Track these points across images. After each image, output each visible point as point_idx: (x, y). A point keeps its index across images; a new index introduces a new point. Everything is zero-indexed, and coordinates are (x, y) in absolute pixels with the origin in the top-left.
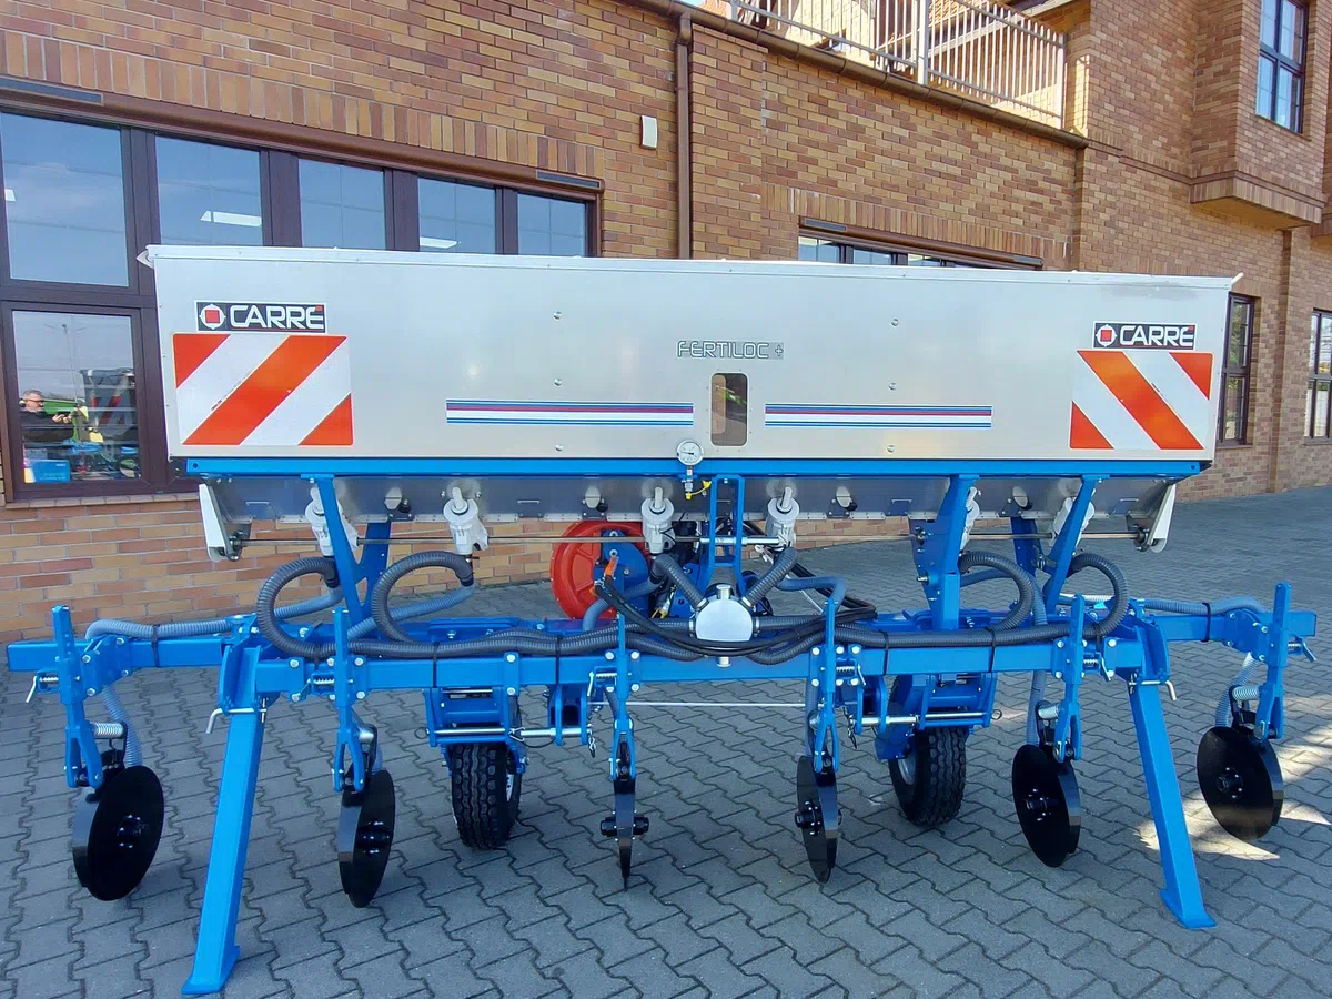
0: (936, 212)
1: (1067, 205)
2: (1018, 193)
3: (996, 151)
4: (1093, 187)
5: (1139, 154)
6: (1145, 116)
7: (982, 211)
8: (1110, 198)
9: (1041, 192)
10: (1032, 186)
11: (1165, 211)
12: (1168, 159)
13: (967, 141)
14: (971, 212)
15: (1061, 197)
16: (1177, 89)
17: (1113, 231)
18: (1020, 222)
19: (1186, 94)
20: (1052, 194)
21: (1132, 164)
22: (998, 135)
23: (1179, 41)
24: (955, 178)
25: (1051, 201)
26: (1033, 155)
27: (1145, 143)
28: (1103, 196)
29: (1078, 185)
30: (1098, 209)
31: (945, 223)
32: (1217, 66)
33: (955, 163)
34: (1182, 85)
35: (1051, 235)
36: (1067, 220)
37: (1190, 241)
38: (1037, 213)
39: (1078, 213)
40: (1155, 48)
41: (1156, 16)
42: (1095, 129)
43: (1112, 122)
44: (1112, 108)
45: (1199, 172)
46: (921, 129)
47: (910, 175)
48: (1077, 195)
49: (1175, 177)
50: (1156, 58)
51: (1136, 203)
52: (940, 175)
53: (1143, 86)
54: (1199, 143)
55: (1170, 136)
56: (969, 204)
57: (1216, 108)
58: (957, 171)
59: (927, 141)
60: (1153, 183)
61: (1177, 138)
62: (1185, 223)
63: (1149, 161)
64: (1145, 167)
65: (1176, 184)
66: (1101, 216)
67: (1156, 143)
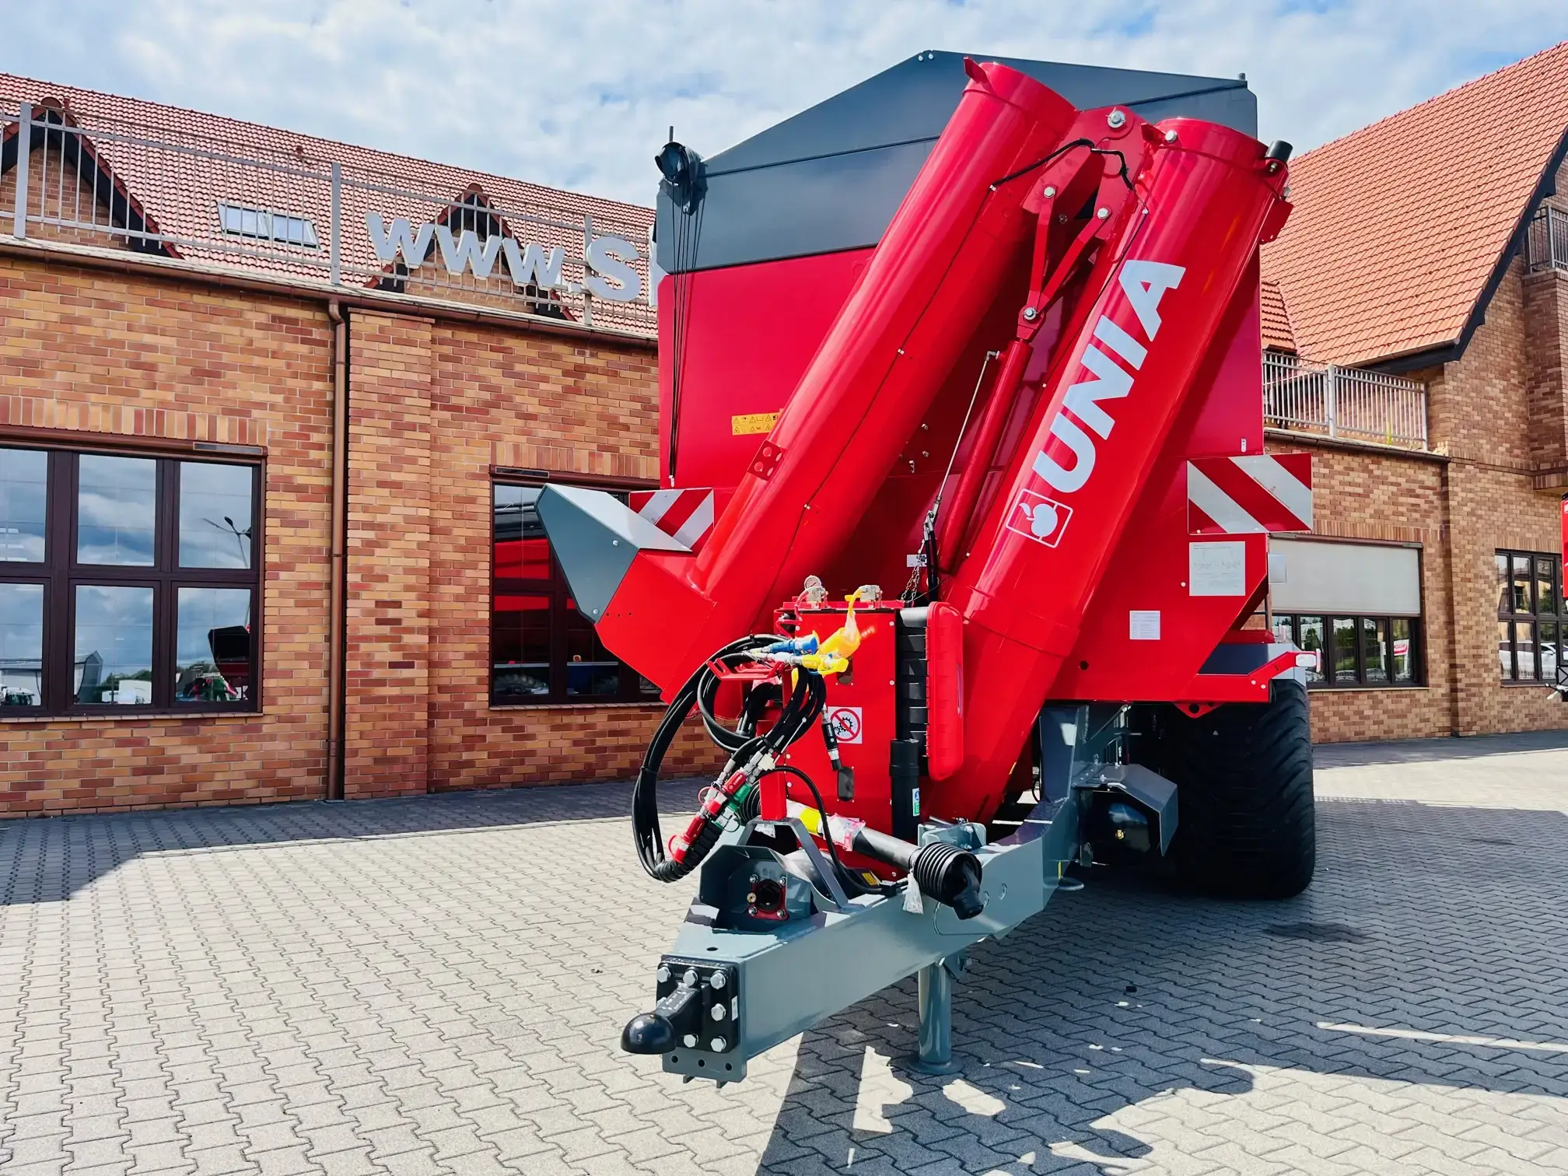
0: (1349, 519)
1: (1437, 503)
2: (1402, 499)
3: (1385, 473)
4: (1456, 489)
5: (1490, 459)
6: (1490, 431)
7: (1378, 514)
8: (1470, 495)
9: (1418, 496)
10: (1411, 493)
11: (1513, 498)
12: (1511, 459)
13: (1366, 469)
14: (1371, 517)
15: (1434, 498)
16: (1514, 407)
17: (1474, 519)
18: (1404, 519)
19: (1522, 409)
20: (1425, 497)
21: (1483, 466)
22: (1386, 463)
23: (1512, 372)
24: (1359, 495)
25: (1426, 502)
26: (1410, 472)
27: (1493, 450)
28: (1464, 494)
29: (1444, 489)
30: (1461, 504)
31: (1354, 526)
32: (1545, 388)
33: (1359, 485)
34: (1518, 403)
35: (1428, 526)
36: (1438, 514)
37: (1536, 518)
38: (1416, 511)
39: (1446, 509)
40: (1494, 381)
41: (1492, 358)
42: (1454, 449)
43: (1466, 441)
44: (1465, 432)
45: (1538, 467)
46: (1337, 467)
47: (1331, 497)
48: (1445, 496)
49: (1519, 471)
50: (1495, 387)
51: (1489, 495)
52: (1350, 494)
53: (1486, 410)
54: (1536, 445)
55: (1512, 442)
56: (1370, 511)
57: (1546, 418)
58: (1360, 490)
59: (1340, 473)
60: (1502, 479)
61: (1517, 443)
62: (1530, 504)
63: (1498, 463)
64: (1494, 467)
65: (1522, 477)
66: (1465, 509)
67: (1501, 449)
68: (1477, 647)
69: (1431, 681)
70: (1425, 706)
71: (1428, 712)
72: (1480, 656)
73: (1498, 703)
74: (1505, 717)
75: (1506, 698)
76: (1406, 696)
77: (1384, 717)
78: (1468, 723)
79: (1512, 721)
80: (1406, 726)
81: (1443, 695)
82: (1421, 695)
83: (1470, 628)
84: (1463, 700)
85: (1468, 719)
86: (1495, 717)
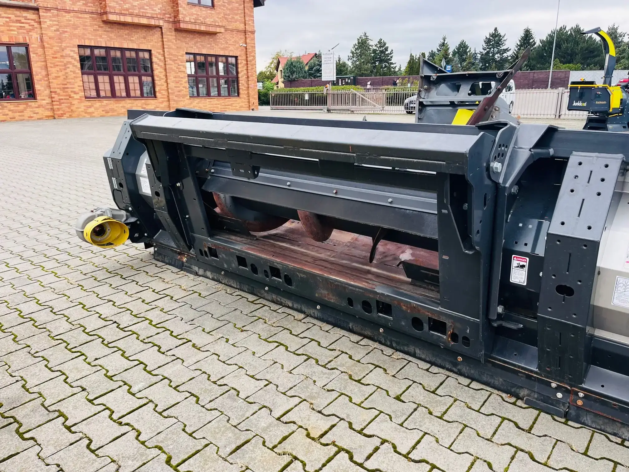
1: (36, 25)
2: (13, 24)
4: (45, 20)
5: (70, 8)
8: (55, 23)
9: (23, 23)
10: (19, 22)
11: (89, 24)
12: (86, 8)
15: (33, 24)
17: (59, 33)
20: (28, 23)
21: (65, 11)
25: (29, 25)
27: (73, 4)
28: (51, 23)
29: (39, 20)
30: (50, 26)
35: (31, 35)
36: (39, 31)
37: (105, 33)
38: (23, 29)
39: (41, 28)
48: (39, 23)
49: (92, 13)
51: (73, 23)
60: (80, 16)
62: (99, 27)
63: (77, 9)
64: (74, 11)
65: (93, 15)
66: (52, 28)
67: (78, 3)
68: (66, 85)
69: (38, 98)
70: (37, 107)
71: (37, 110)
72: (67, 88)
73: (84, 106)
74: (88, 111)
75: (90, 104)
76: (23, 104)
77: (10, 113)
78: (61, 114)
79: (93, 113)
80: (23, 116)
81: (47, 103)
82: (32, 103)
83: (59, 77)
84: (57, 105)
85: (62, 112)
86: (82, 111)
